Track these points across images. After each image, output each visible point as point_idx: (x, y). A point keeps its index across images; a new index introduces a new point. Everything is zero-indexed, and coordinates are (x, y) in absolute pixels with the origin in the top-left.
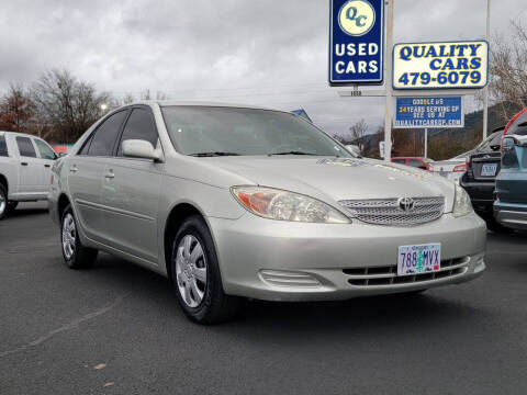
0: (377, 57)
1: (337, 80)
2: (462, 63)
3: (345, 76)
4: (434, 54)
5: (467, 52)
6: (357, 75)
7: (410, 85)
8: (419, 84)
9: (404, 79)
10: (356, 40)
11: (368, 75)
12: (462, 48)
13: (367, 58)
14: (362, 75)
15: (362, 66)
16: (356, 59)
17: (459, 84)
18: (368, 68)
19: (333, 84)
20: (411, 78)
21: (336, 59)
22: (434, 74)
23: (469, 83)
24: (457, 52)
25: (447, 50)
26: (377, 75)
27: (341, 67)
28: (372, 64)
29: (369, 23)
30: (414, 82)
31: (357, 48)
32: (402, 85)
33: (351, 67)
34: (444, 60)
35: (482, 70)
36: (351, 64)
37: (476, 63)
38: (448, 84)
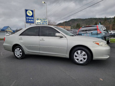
0: (33, 19)
1: (27, 22)
2: (45, 21)
3: (28, 22)
4: (41, 20)
5: (45, 20)
6: (30, 22)
7: (38, 24)
8: (39, 24)
9: (37, 23)
10: (30, 17)
11: (32, 22)
12: (45, 19)
13: (32, 20)
14: (31, 22)
15: (31, 21)
16: (30, 19)
17: (44, 24)
18: (32, 21)
19: (27, 23)
20: (38, 23)
21: (27, 19)
22: (41, 23)
23: (46, 24)
24: (44, 20)
25: (43, 20)
26: (33, 22)
27: (28, 20)
28: (33, 20)
29: (31, 14)
30: (39, 23)
31: (30, 18)
32: (37, 24)
33: (29, 21)
34: (42, 21)
35: (47, 23)
36: (29, 20)
37: (46, 22)
38: (43, 24)
